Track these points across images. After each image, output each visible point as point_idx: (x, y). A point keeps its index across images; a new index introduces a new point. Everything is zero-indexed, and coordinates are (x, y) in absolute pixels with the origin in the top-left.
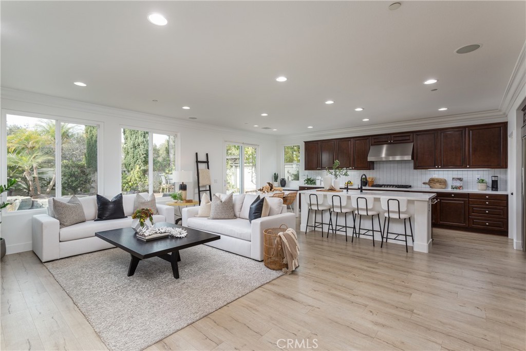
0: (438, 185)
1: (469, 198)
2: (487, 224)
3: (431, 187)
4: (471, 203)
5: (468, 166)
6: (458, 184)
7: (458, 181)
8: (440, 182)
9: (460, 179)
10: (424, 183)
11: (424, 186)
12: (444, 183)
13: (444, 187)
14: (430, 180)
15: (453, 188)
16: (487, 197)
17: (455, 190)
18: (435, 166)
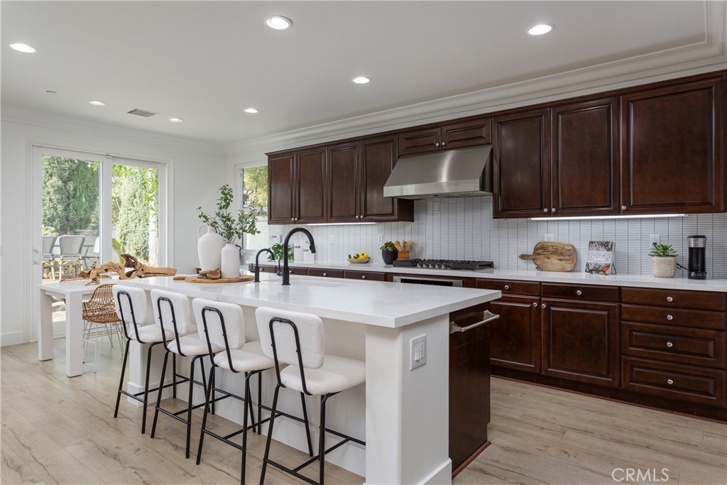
0: (554, 260)
1: (620, 301)
2: (670, 382)
3: (539, 268)
4: (625, 316)
5: (623, 208)
6: (602, 258)
7: (603, 252)
8: (561, 254)
9: (607, 246)
10: (523, 257)
11: (522, 263)
12: (568, 255)
13: (569, 267)
14: (536, 249)
15: (591, 271)
16: (670, 299)
17: (595, 275)
18: (542, 208)
